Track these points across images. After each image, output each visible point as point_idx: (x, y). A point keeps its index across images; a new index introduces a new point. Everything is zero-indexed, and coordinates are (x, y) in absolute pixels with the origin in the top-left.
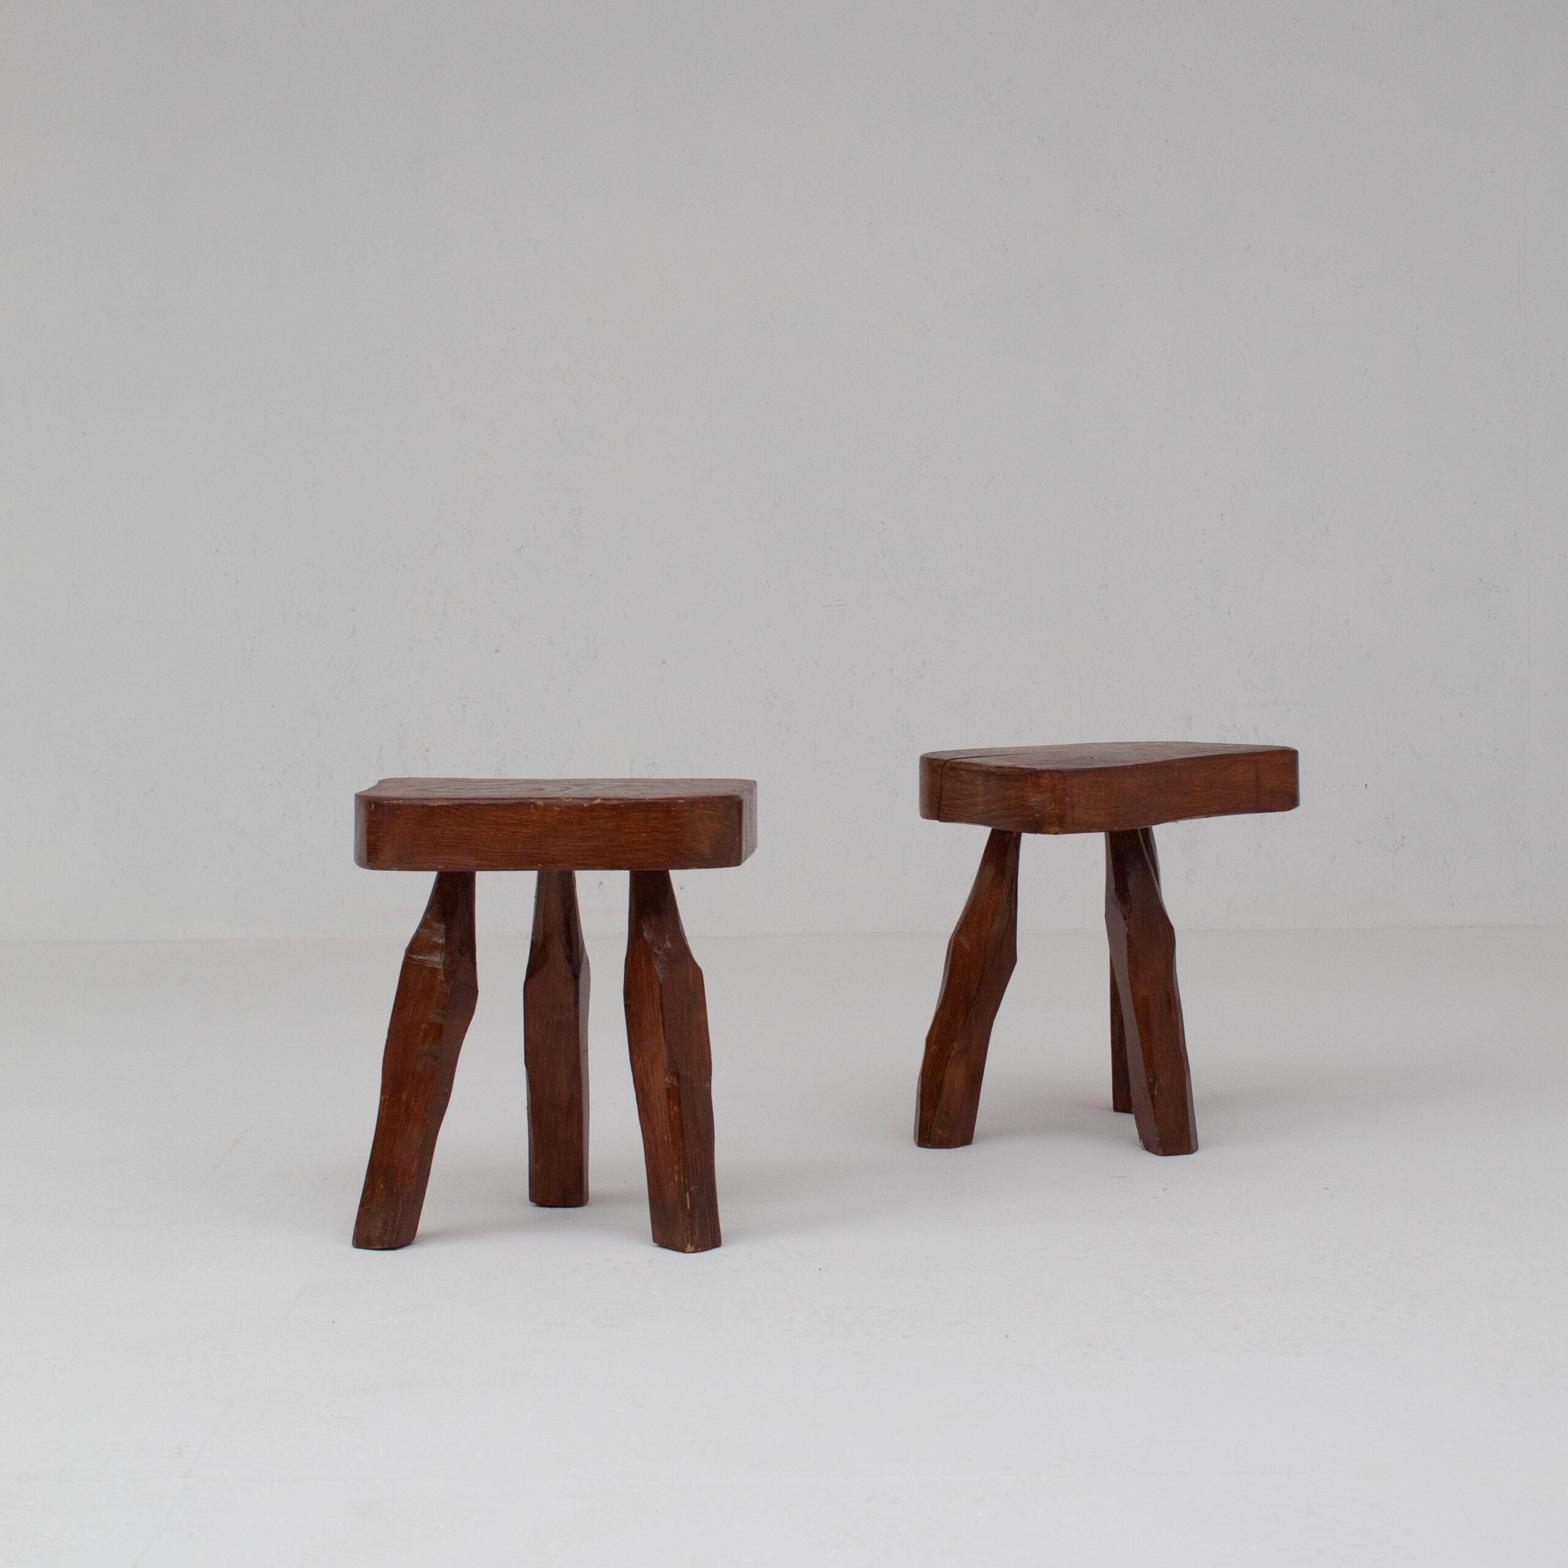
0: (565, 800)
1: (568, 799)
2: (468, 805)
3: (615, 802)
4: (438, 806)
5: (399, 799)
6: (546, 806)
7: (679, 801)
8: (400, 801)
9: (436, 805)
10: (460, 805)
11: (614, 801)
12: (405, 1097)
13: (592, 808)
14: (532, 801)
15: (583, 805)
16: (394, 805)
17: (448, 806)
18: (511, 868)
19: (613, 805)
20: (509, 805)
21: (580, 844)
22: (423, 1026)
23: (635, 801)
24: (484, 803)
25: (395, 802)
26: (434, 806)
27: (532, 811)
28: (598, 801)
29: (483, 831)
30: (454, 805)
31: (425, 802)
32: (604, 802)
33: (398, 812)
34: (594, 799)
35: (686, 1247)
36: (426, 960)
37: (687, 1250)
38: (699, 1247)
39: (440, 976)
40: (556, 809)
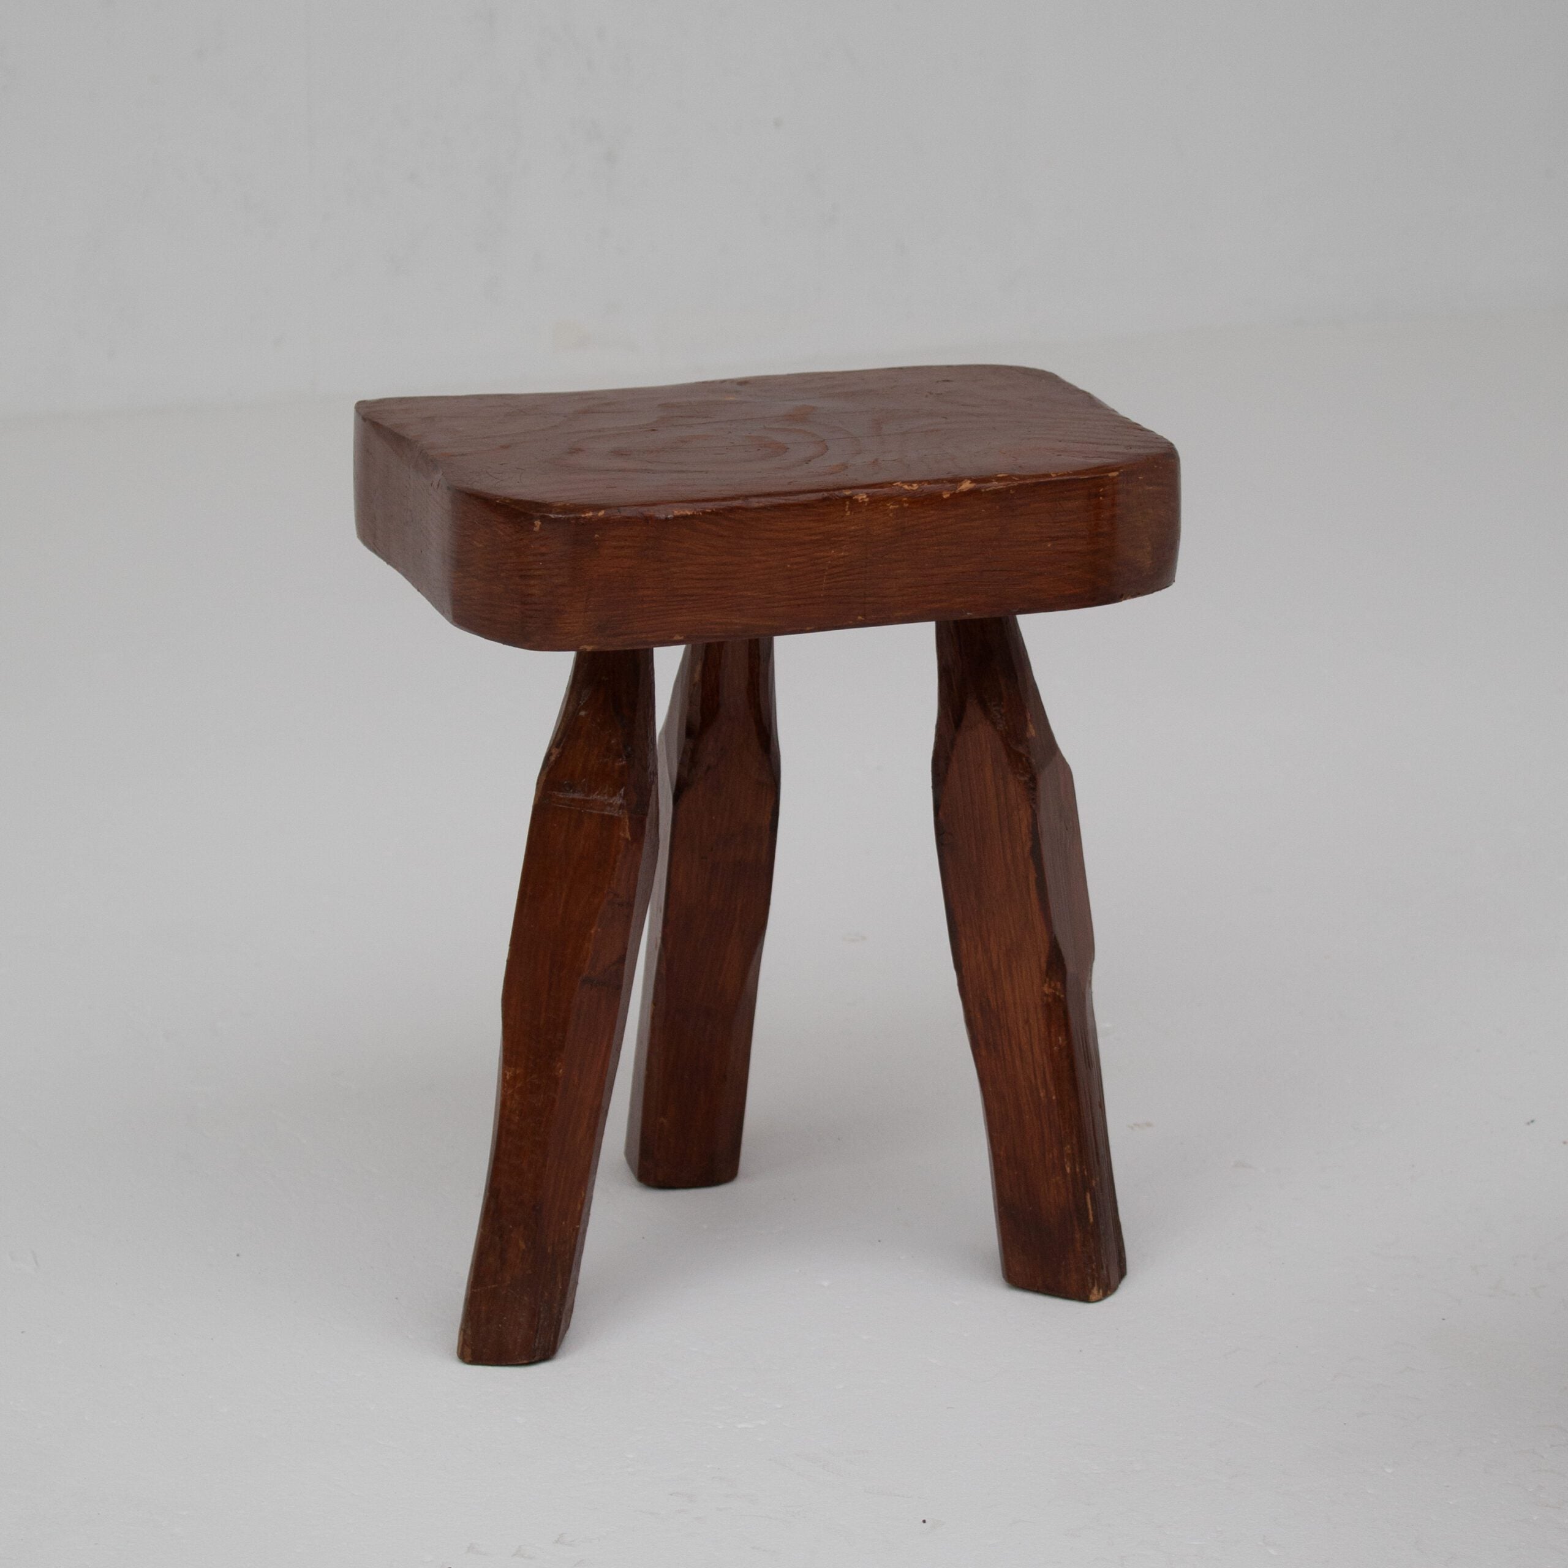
0: (906, 487)
1: (910, 483)
3: (997, 484)
4: (676, 518)
5: (597, 508)
6: (874, 500)
7: (1111, 472)
8: (601, 513)
9: (670, 516)
10: (716, 513)
13: (959, 498)
14: (848, 493)
15: (941, 496)
17: (693, 516)
18: (808, 629)
19: (996, 491)
20: (806, 506)
24: (756, 505)
25: (590, 515)
26: (667, 519)
27: (848, 514)
28: (966, 485)
29: (759, 562)
30: (705, 512)
31: (650, 512)
32: (978, 484)
33: (598, 536)
34: (957, 481)
35: (1090, 1292)
36: (587, 801)
37: (1092, 1297)
38: (1108, 1289)
39: (624, 831)
40: (891, 507)
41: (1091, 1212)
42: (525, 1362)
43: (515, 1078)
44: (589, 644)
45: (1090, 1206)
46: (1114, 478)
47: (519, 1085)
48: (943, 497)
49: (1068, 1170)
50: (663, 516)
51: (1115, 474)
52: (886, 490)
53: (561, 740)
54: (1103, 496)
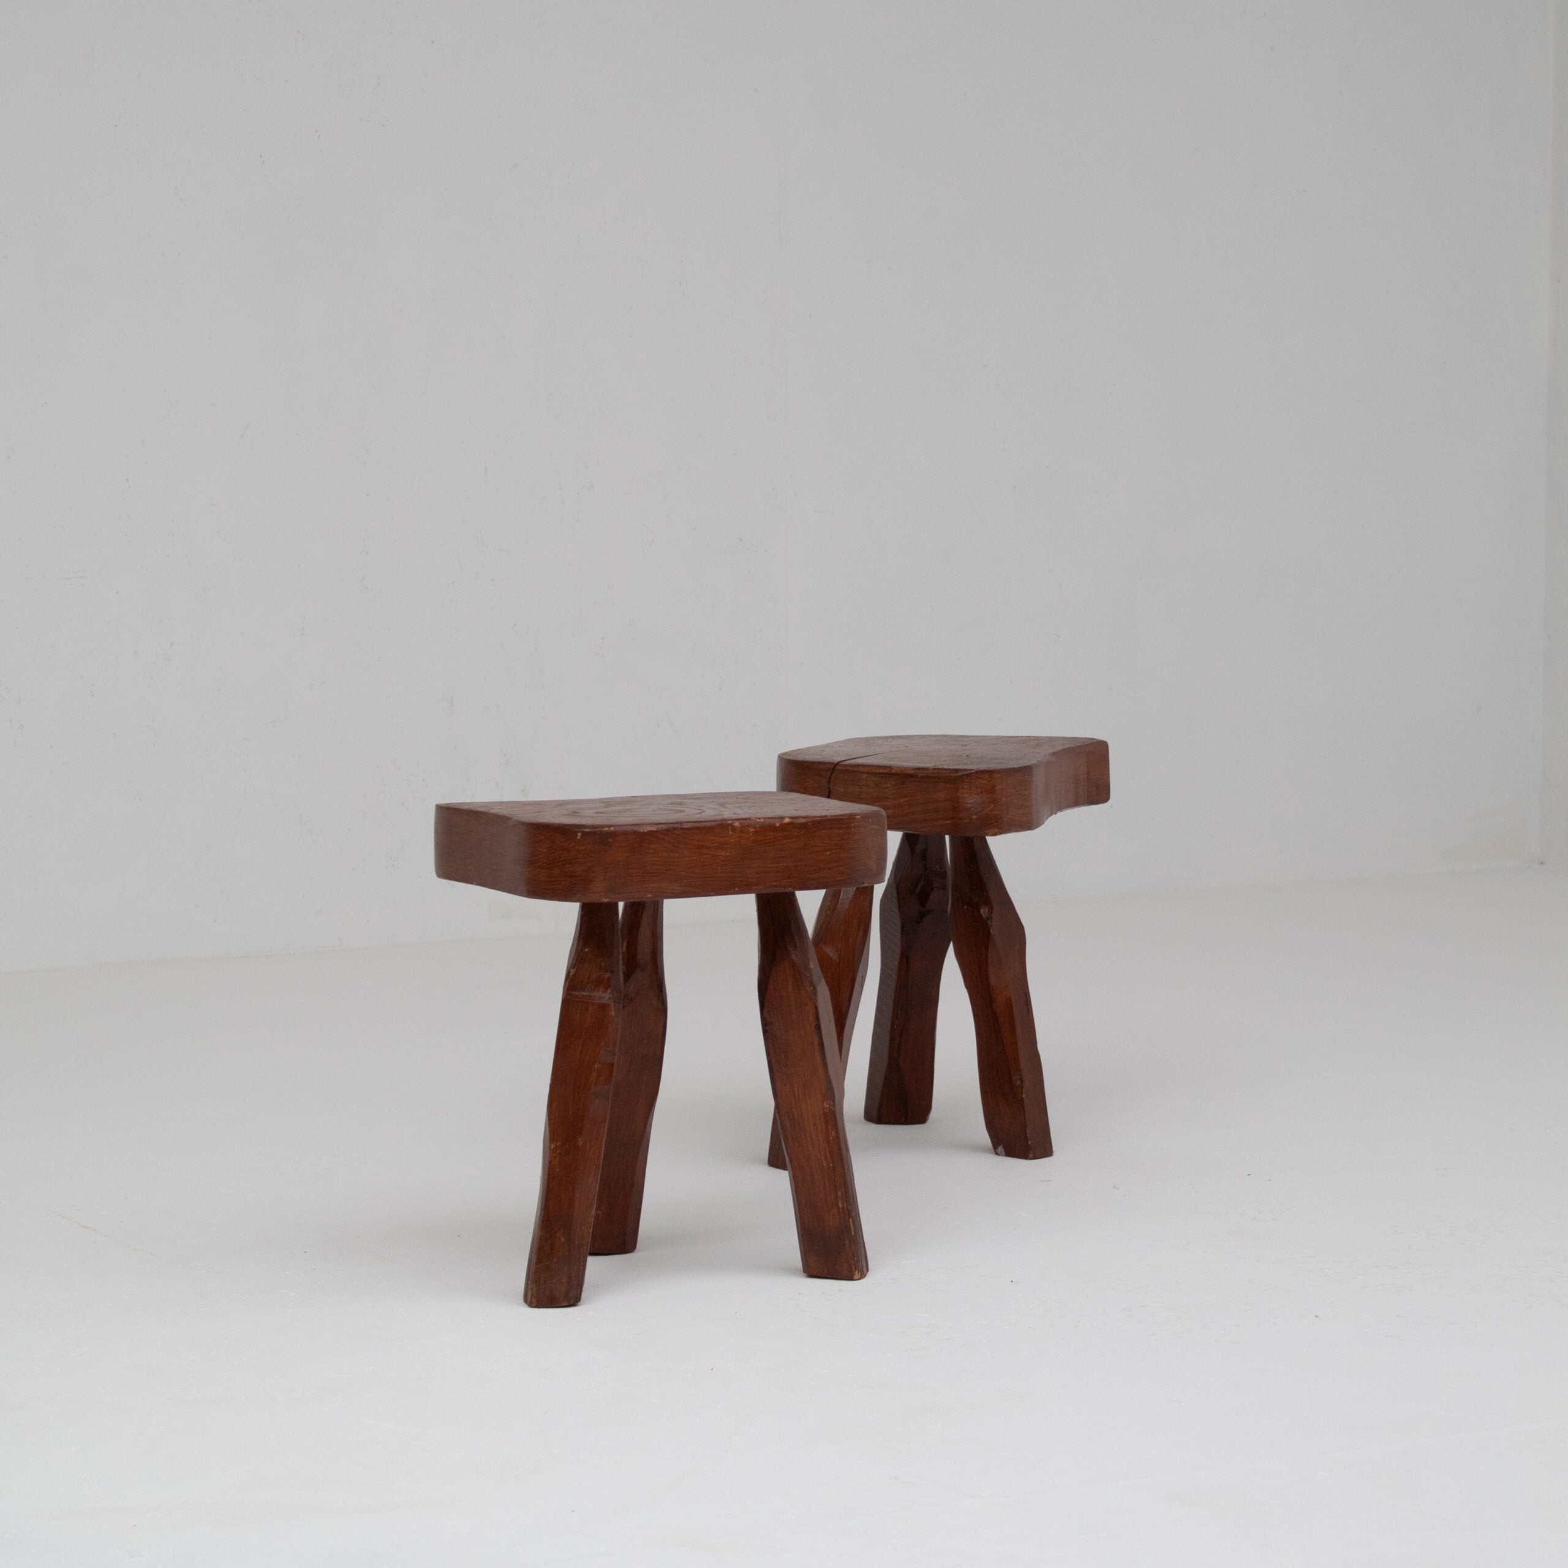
0: (758, 820)
1: (759, 819)
2: (674, 829)
3: (803, 821)
4: (648, 832)
6: (743, 826)
7: (857, 817)
8: (612, 828)
9: (645, 831)
10: (667, 830)
11: (801, 819)
12: (581, 1143)
13: (784, 827)
14: (730, 822)
15: (775, 825)
16: (607, 832)
17: (656, 831)
18: (712, 893)
19: (802, 824)
20: (710, 828)
21: (772, 865)
22: (596, 1066)
23: (820, 818)
24: (686, 827)
25: (606, 829)
26: (644, 832)
27: (730, 833)
28: (787, 820)
29: (688, 857)
30: (662, 830)
31: (635, 828)
32: (793, 820)
33: (610, 840)
34: (782, 818)
35: (854, 1274)
36: (591, 996)
37: (856, 1277)
38: (863, 1276)
39: (611, 1011)
40: (751, 830)
41: (852, 1229)
42: (566, 1304)
43: (556, 1147)
44: (606, 898)
45: (852, 1226)
46: (859, 818)
47: (559, 1151)
48: (776, 827)
49: (840, 1205)
50: (642, 831)
51: (859, 817)
52: (748, 821)
53: (575, 964)
54: (854, 828)
